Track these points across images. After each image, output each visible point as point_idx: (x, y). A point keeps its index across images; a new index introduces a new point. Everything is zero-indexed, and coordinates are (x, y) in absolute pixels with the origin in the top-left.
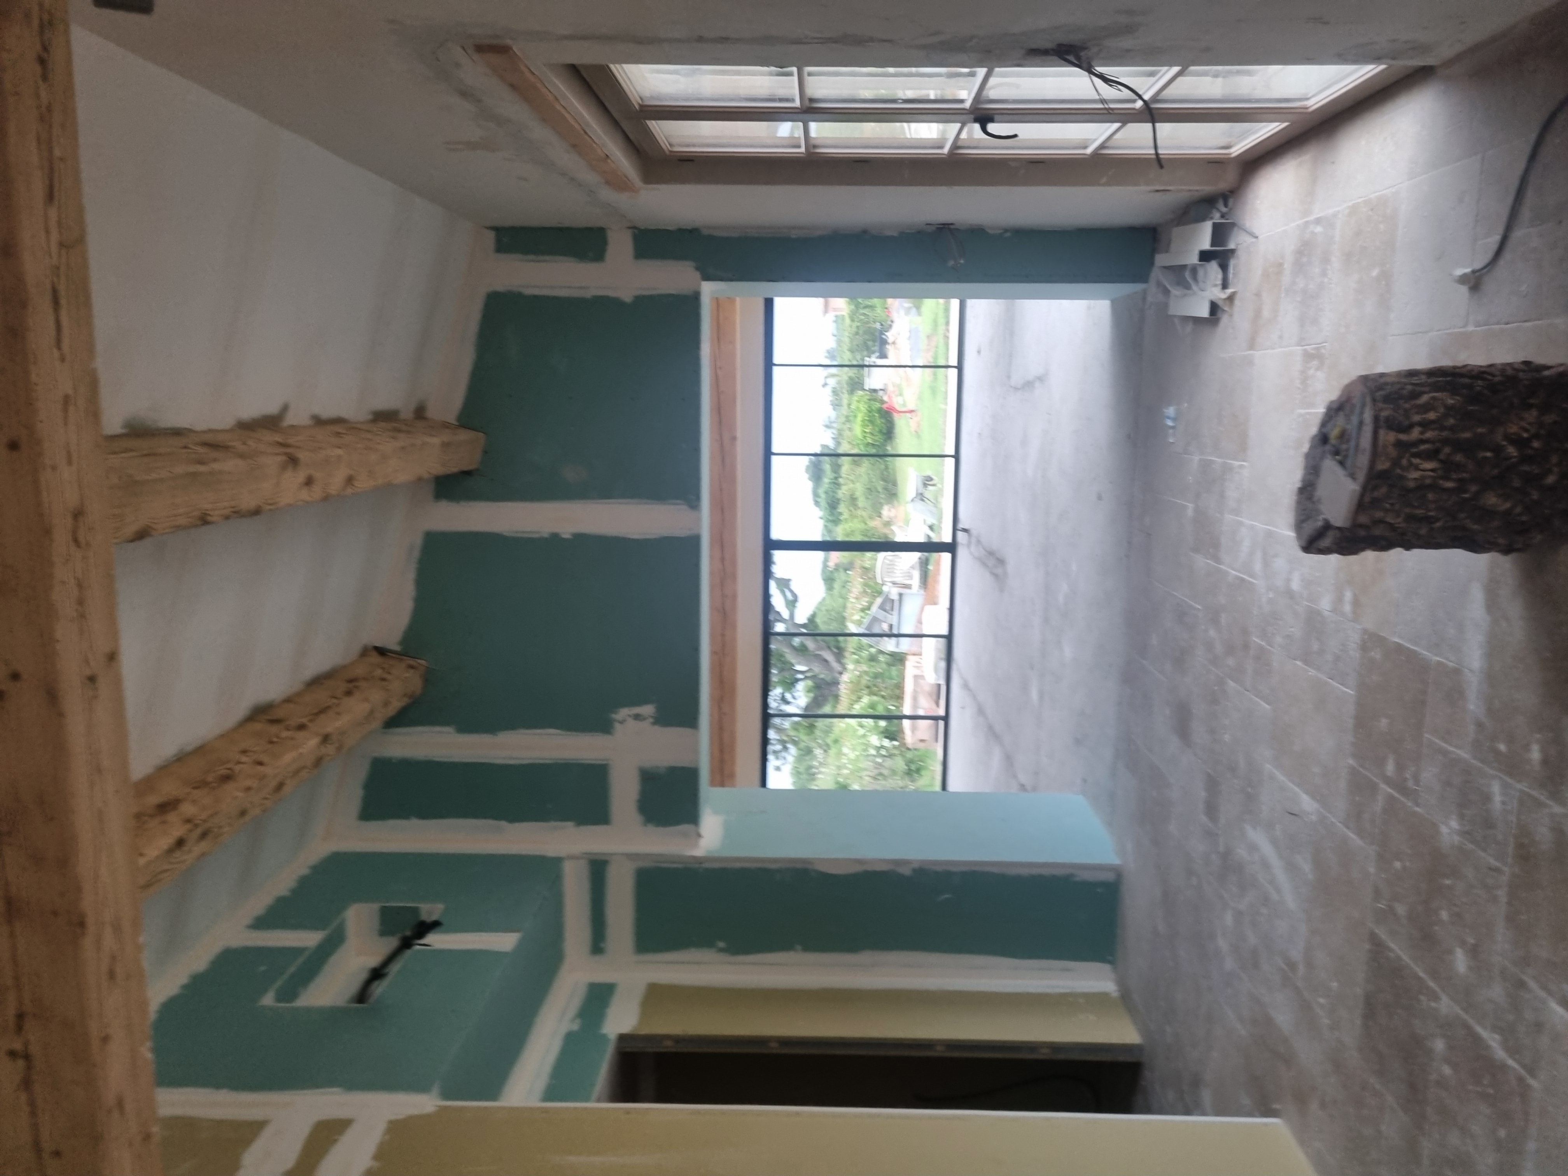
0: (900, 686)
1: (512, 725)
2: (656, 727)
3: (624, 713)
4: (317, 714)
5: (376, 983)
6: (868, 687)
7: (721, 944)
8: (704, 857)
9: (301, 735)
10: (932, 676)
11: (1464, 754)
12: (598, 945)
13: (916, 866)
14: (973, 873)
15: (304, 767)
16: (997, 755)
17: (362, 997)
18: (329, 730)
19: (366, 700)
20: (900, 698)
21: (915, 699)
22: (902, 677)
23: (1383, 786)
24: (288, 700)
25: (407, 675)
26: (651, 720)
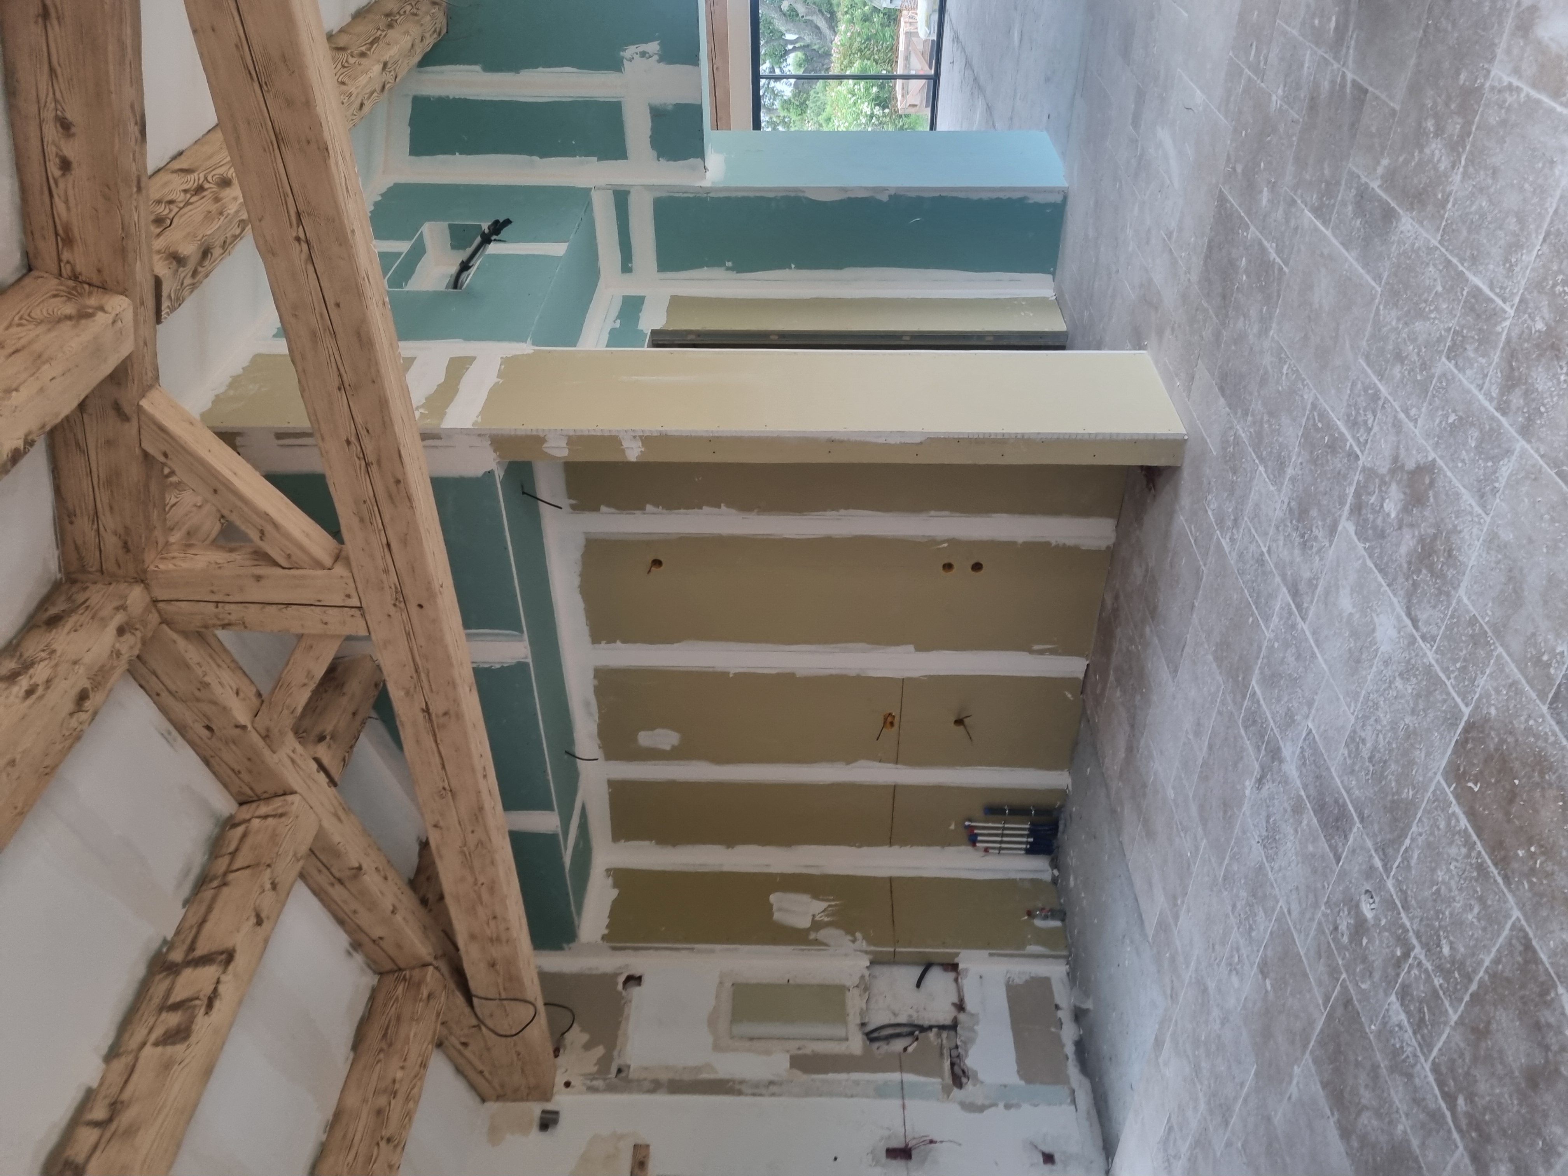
0: (894, 49)
1: (533, 64)
2: (662, 65)
3: (631, 51)
4: (372, 43)
5: (465, 274)
6: (860, 50)
7: (729, 264)
8: (711, 187)
9: (363, 61)
10: (925, 32)
11: (1295, 32)
12: (626, 266)
13: (893, 193)
14: (941, 198)
15: (375, 91)
16: (980, 104)
17: (456, 283)
18: (386, 57)
19: (407, 33)
20: (893, 62)
21: (907, 58)
22: (896, 37)
23: (1246, 70)
24: (342, 31)
25: (433, 11)
26: (656, 57)
